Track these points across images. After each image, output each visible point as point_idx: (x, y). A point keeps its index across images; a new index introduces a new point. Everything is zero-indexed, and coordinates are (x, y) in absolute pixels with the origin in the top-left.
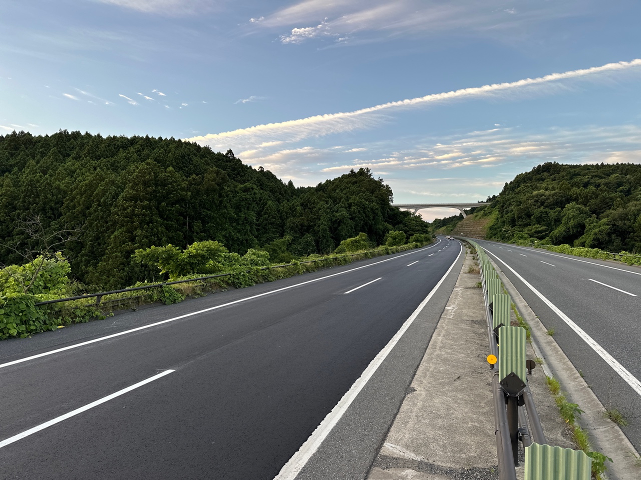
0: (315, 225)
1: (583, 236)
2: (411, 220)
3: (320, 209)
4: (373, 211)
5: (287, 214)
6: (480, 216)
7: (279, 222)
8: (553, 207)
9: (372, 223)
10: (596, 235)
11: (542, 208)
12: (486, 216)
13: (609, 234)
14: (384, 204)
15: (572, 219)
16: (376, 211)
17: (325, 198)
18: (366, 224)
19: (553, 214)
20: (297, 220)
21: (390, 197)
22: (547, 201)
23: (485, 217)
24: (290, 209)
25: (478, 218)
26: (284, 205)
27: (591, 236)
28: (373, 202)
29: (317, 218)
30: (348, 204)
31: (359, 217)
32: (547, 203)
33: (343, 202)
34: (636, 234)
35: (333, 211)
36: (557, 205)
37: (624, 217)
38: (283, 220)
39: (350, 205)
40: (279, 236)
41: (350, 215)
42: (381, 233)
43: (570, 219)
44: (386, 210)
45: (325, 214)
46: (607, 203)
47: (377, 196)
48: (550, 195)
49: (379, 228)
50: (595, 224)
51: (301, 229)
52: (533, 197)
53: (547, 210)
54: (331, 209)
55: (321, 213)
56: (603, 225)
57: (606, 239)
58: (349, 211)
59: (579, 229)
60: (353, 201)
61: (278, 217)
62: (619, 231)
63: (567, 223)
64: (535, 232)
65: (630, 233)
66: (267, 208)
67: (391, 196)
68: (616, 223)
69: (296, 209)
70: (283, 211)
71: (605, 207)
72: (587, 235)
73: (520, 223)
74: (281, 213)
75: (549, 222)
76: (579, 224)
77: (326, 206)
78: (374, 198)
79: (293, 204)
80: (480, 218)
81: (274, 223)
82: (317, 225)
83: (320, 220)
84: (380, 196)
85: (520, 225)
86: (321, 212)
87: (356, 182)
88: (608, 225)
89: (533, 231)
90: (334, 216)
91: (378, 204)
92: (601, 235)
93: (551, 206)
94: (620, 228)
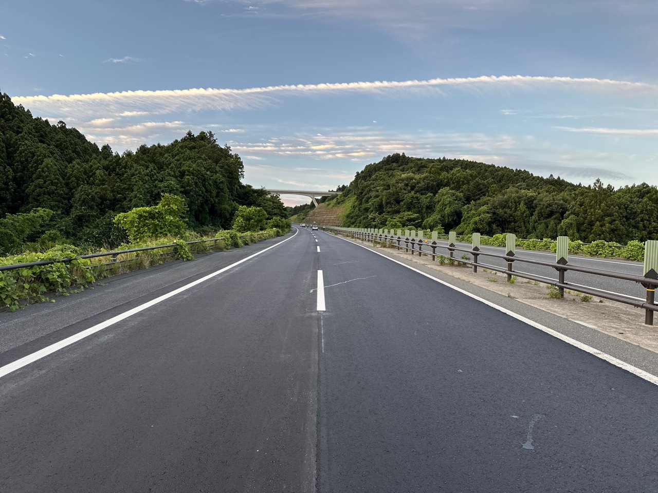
0: (125, 198)
1: (460, 225)
2: (267, 200)
3: (133, 175)
4: (217, 186)
5: (78, 180)
6: (332, 205)
7: (62, 191)
8: (424, 192)
9: (215, 201)
10: (476, 224)
11: (413, 193)
12: (339, 204)
13: (489, 224)
14: (233, 178)
15: (448, 206)
16: (221, 185)
17: (146, 162)
18: (206, 201)
19: (425, 199)
20: (95, 190)
21: (240, 170)
22: (417, 185)
23: (338, 206)
24: (85, 173)
25: (330, 206)
26: (74, 166)
27: (470, 225)
28: (216, 172)
29: (128, 189)
30: (180, 172)
31: (195, 192)
32: (418, 187)
33: (172, 168)
34: (517, 224)
35: (156, 180)
36: (427, 190)
37: (504, 205)
38: (71, 189)
39: (182, 174)
40: (63, 213)
41: (182, 187)
42: (228, 216)
43: (446, 205)
44: (234, 186)
45: (141, 183)
46: (481, 190)
47: (223, 167)
48: (420, 179)
49: (225, 209)
50: (473, 212)
51: (102, 203)
52: (403, 180)
53: (418, 195)
54: (151, 176)
55: (135, 180)
56: (484, 213)
57: (486, 229)
58: (180, 182)
59: (455, 218)
60: (187, 168)
61: (61, 183)
62: (499, 220)
63: (441, 211)
64: (407, 220)
65: (510, 222)
66: (43, 168)
67: (241, 168)
68: (497, 211)
69: (95, 173)
70: (71, 175)
71: (479, 194)
72: (465, 224)
73: (389, 210)
74: (69, 178)
75: (420, 209)
76: (456, 212)
77: (144, 171)
78: (218, 169)
79: (91, 166)
80: (333, 206)
81: (53, 193)
82: (128, 199)
83: (133, 191)
84: (226, 167)
85: (388, 212)
86: (133, 180)
87: (194, 148)
88: (488, 213)
89: (405, 218)
90: (156, 186)
91: (224, 176)
92: (481, 224)
93: (423, 191)
94: (501, 217)
